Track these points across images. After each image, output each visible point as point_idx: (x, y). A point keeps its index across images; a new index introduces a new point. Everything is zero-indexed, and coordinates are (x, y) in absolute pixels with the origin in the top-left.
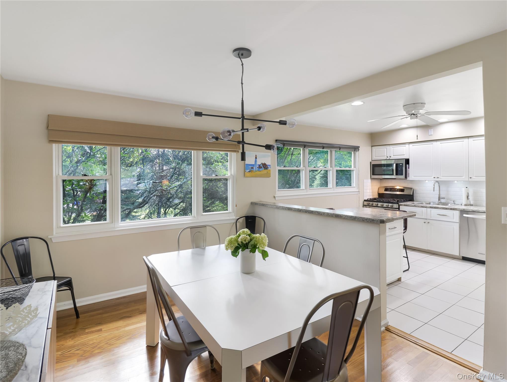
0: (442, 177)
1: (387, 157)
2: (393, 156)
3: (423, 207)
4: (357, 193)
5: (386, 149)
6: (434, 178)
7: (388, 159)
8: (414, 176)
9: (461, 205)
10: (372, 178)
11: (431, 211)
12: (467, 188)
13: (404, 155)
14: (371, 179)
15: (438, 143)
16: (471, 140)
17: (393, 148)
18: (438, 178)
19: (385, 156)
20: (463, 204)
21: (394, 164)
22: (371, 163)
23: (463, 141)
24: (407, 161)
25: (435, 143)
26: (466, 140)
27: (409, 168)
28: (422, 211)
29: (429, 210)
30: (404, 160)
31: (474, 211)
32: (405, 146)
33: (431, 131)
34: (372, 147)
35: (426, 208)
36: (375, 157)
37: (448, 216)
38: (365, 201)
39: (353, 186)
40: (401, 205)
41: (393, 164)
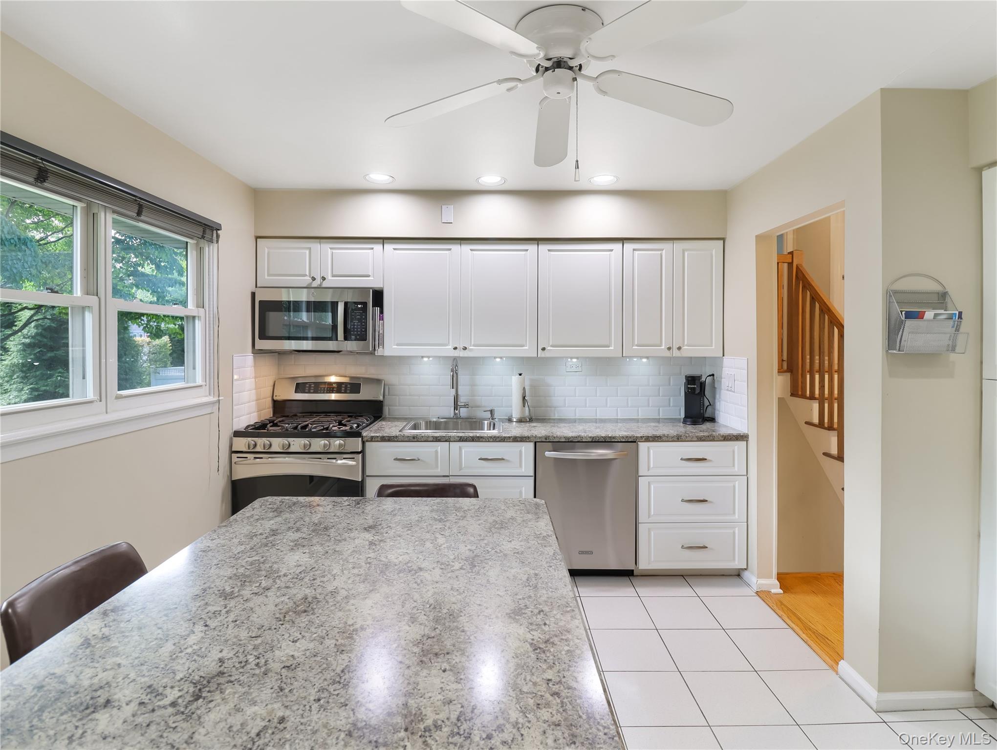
0: (474, 346)
1: (314, 279)
2: (333, 276)
3: (439, 441)
4: (208, 410)
5: (307, 252)
6: (455, 348)
7: (316, 286)
8: (398, 345)
9: (510, 420)
10: (256, 348)
11: (460, 448)
12: (520, 375)
13: (369, 276)
14: (257, 352)
15: (466, 248)
16: (544, 248)
17: (334, 251)
18: (465, 349)
19: (305, 275)
20: (515, 420)
21: (339, 303)
22: (253, 295)
23: (527, 250)
24: (378, 296)
25: (456, 248)
26: (532, 248)
27: (382, 318)
28: (436, 452)
29: (455, 446)
30: (371, 290)
31: (570, 440)
32: (372, 249)
33: (449, 211)
34: (258, 240)
35: (448, 443)
36: (268, 276)
37: (508, 461)
38: (237, 434)
39: (195, 381)
40: (372, 439)
41: (337, 302)
